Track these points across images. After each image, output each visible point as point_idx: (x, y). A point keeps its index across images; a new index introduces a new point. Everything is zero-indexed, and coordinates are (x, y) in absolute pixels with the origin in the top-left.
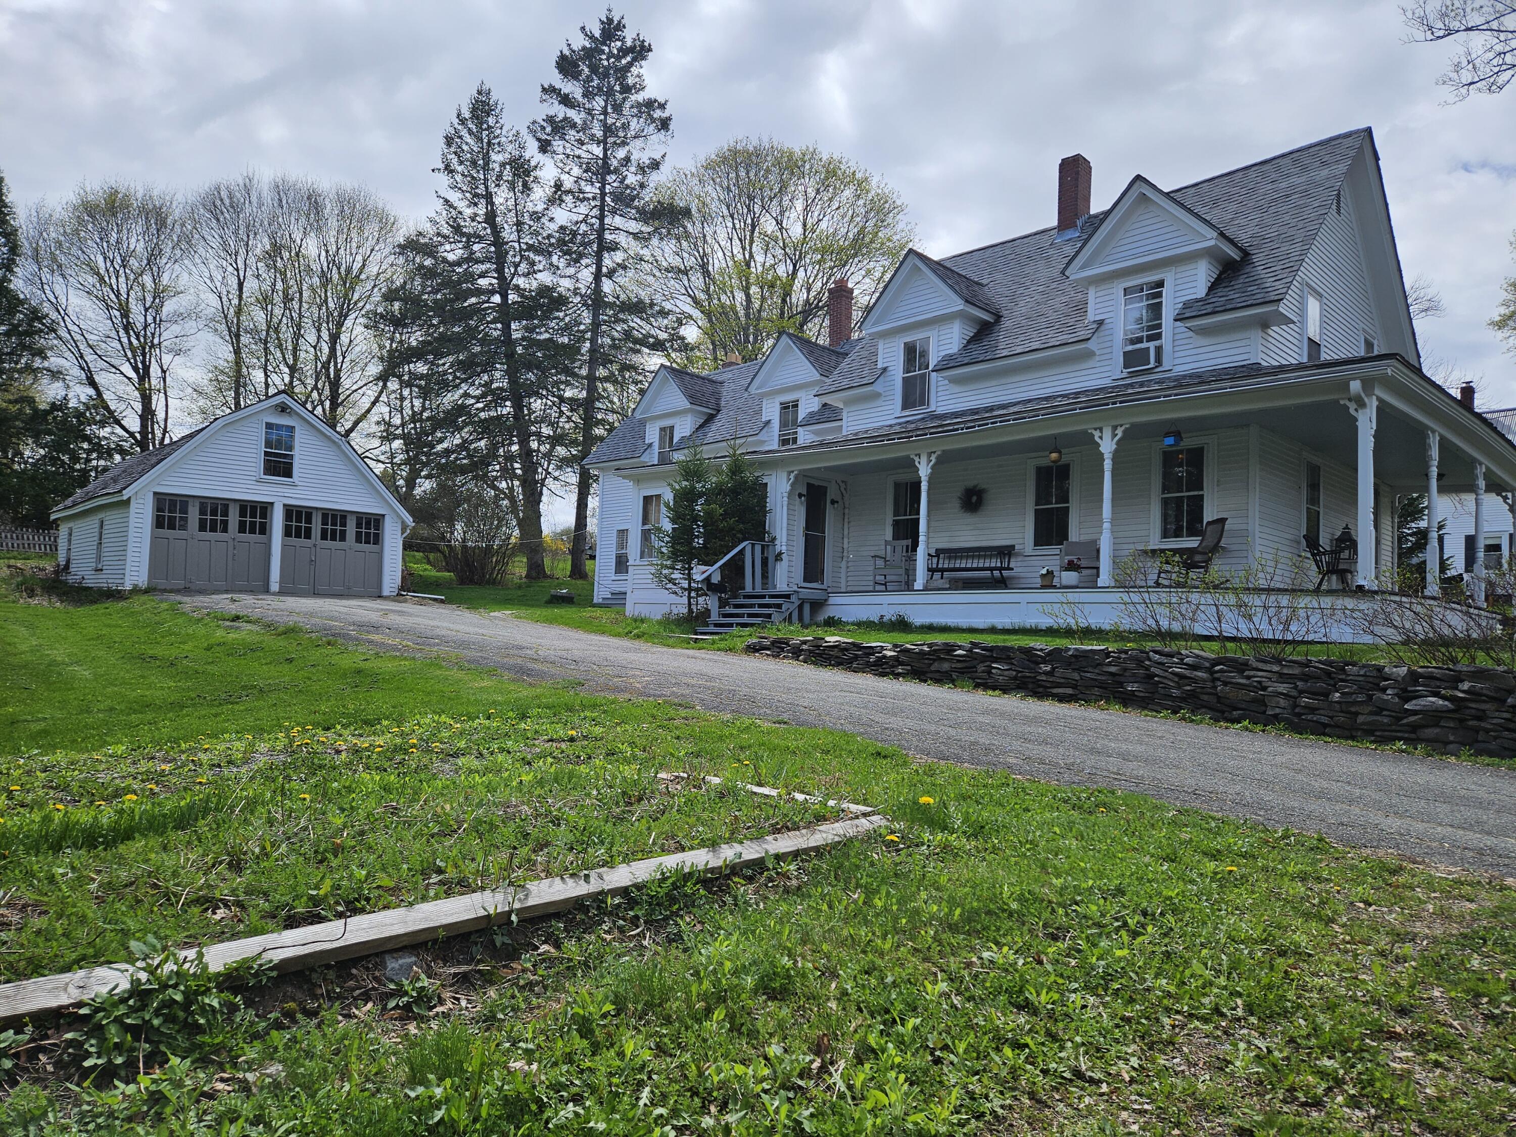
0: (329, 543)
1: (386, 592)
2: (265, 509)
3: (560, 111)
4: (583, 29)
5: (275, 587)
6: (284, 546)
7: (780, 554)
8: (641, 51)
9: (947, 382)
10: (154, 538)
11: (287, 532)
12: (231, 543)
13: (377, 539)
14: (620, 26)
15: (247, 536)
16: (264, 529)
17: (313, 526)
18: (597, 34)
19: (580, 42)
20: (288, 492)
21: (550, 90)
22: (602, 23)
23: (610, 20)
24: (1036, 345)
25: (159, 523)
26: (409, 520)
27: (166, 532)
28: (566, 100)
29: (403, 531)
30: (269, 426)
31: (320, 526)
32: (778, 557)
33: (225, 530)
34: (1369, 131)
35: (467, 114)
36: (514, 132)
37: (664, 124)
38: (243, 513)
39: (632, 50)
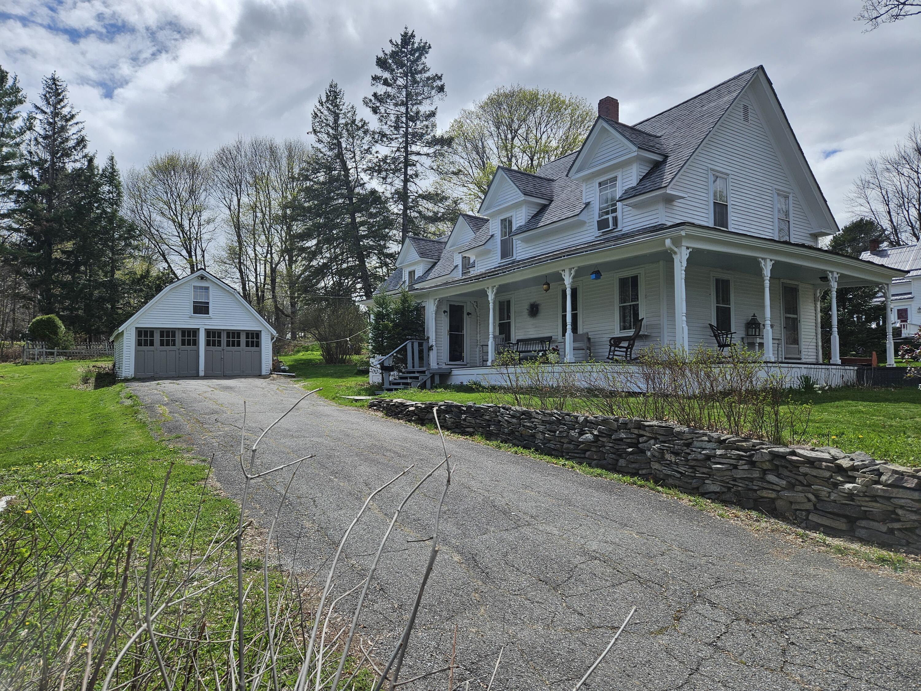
0: (231, 348)
1: (264, 373)
2: (195, 332)
3: (381, 89)
4: (391, 41)
5: (202, 373)
6: (206, 351)
7: (432, 346)
8: (424, 49)
9: (520, 242)
10: (137, 351)
11: (208, 343)
12: (177, 352)
13: (258, 345)
14: (413, 36)
15: (186, 347)
16: (195, 343)
17: (222, 339)
18: (399, 42)
19: (389, 49)
20: (207, 322)
21: (375, 78)
22: (402, 36)
23: (406, 34)
24: (555, 219)
25: (139, 343)
26: (274, 332)
27: (143, 348)
28: (386, 83)
29: (272, 339)
30: (195, 287)
31: (226, 339)
32: (430, 348)
33: (174, 345)
34: (761, 68)
35: (324, 99)
36: (351, 106)
37: (441, 89)
38: (183, 335)
39: (418, 49)
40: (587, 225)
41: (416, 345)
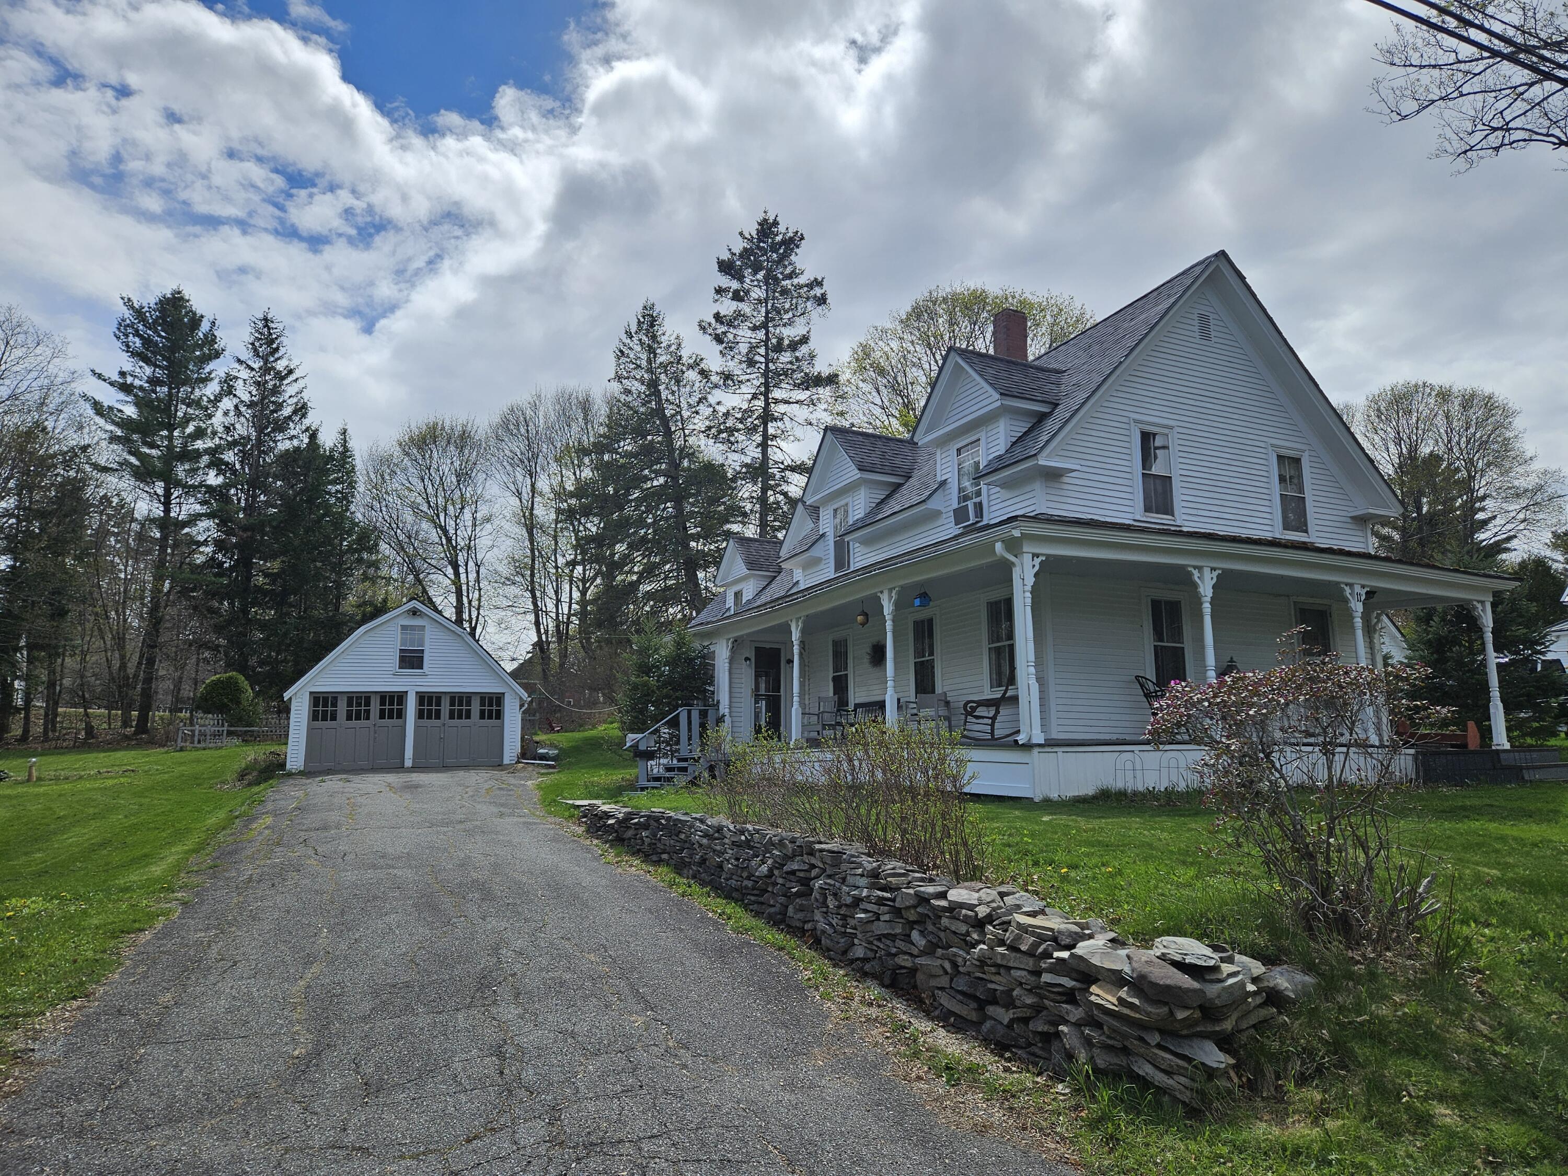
0: (456, 722)
1: (506, 761)
2: (401, 697)
3: (728, 307)
4: (741, 234)
5: (408, 763)
6: (417, 727)
7: (724, 716)
8: (792, 243)
9: (857, 545)
10: (310, 730)
11: (420, 715)
12: (372, 729)
13: (499, 715)
14: (776, 223)
15: (387, 721)
16: (401, 714)
17: (442, 708)
18: (754, 234)
19: (739, 246)
20: (418, 681)
21: (719, 291)
22: (759, 224)
23: (765, 220)
24: (896, 509)
25: (315, 716)
26: (525, 695)
27: (320, 724)
28: (737, 297)
29: (521, 706)
30: (404, 628)
31: (448, 707)
32: (720, 720)
33: (368, 718)
34: (1223, 254)
35: (634, 329)
36: (674, 336)
37: (822, 300)
38: (383, 703)
39: (783, 242)
40: (944, 516)
41: (695, 715)
